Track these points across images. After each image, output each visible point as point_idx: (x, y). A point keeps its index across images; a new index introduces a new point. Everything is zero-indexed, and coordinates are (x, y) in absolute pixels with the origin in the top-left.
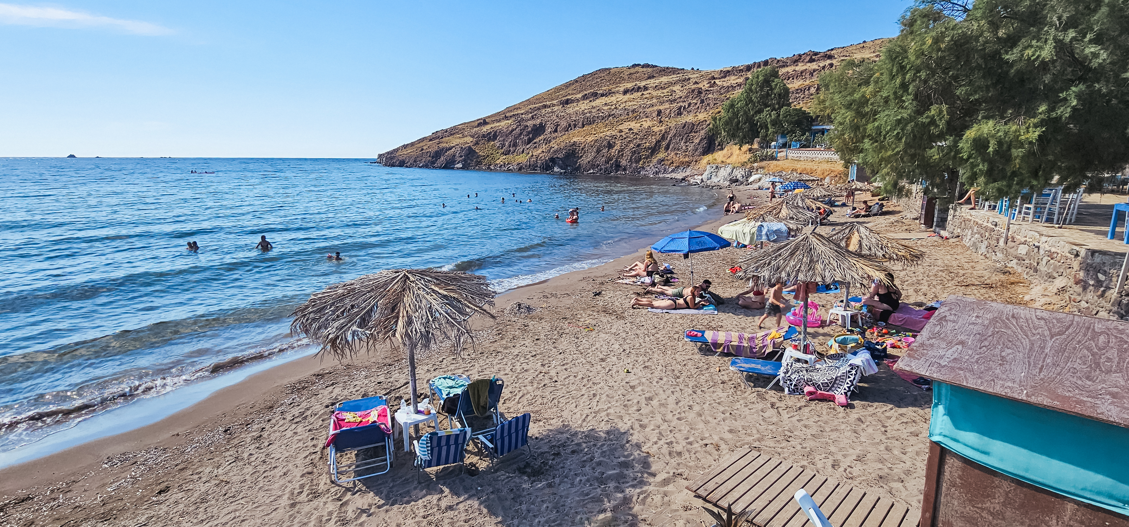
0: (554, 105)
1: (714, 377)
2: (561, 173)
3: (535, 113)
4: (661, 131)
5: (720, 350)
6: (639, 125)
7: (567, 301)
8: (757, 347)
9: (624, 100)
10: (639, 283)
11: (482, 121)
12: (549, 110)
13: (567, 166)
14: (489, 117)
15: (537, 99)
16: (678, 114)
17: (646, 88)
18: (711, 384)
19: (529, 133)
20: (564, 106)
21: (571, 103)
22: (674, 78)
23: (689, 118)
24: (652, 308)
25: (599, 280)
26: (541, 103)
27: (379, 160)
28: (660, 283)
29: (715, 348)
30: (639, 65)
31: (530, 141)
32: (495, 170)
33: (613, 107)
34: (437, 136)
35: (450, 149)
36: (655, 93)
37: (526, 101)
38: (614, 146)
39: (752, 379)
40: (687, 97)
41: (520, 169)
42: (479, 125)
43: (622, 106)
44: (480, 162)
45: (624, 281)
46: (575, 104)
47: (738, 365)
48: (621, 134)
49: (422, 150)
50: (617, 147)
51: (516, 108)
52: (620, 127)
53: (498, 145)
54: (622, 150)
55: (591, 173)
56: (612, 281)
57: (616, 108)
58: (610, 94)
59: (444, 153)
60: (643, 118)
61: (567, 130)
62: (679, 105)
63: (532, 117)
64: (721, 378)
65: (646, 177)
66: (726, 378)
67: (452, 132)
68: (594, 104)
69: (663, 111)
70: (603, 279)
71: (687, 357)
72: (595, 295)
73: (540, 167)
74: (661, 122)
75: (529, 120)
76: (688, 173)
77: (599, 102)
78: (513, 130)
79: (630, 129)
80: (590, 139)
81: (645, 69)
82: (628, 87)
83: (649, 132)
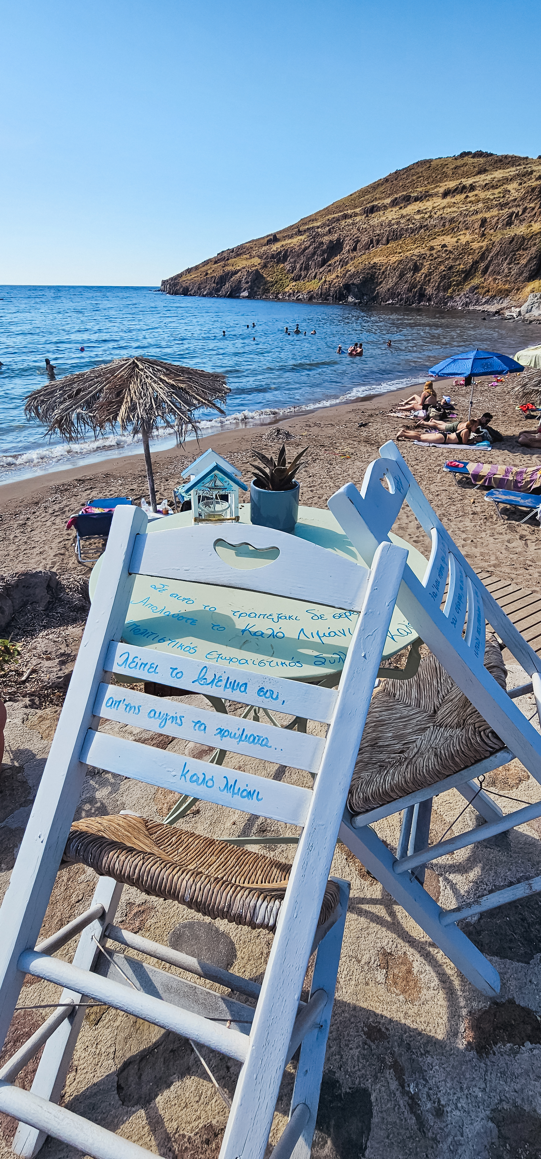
0: (356, 215)
1: (465, 508)
2: (355, 304)
3: (333, 225)
4: (482, 247)
5: (480, 483)
6: (456, 239)
7: (330, 431)
8: (524, 481)
9: (442, 205)
10: (412, 417)
11: (272, 237)
12: (350, 221)
13: (363, 295)
14: (280, 232)
15: (338, 206)
16: (507, 225)
17: (472, 188)
18: (461, 514)
19: (324, 252)
20: (367, 216)
21: (377, 211)
22: (512, 171)
23: (520, 230)
24: (419, 441)
25: (369, 412)
26: (341, 212)
27: (163, 287)
28: (435, 417)
29: (475, 480)
30: (469, 153)
31: (324, 262)
32: (283, 300)
33: (426, 216)
34: (223, 258)
35: (236, 272)
36: (482, 195)
37: (324, 209)
38: (421, 270)
39: (508, 513)
40: (523, 199)
41: (311, 298)
42: (269, 242)
43: (439, 213)
44: (267, 289)
45: (395, 415)
46: (381, 213)
47: (495, 496)
48: (432, 252)
49: (207, 274)
50: (425, 270)
51: (312, 219)
52: (432, 243)
53: (288, 268)
54: (430, 274)
55: (389, 304)
56: (383, 414)
57: (430, 217)
58: (426, 197)
59: (230, 279)
60: (461, 230)
61: (368, 248)
62: (511, 211)
63: (330, 231)
64: (473, 509)
65: (454, 309)
66: (478, 509)
67: (238, 252)
68: (404, 212)
69: (488, 220)
70: (373, 412)
71: (444, 488)
72: (360, 426)
73: (333, 297)
74: (483, 235)
75: (325, 235)
76: (504, 305)
77: (411, 209)
78: (306, 248)
79: (444, 246)
80: (394, 259)
81: (476, 160)
82: (451, 186)
83: (466, 249)
